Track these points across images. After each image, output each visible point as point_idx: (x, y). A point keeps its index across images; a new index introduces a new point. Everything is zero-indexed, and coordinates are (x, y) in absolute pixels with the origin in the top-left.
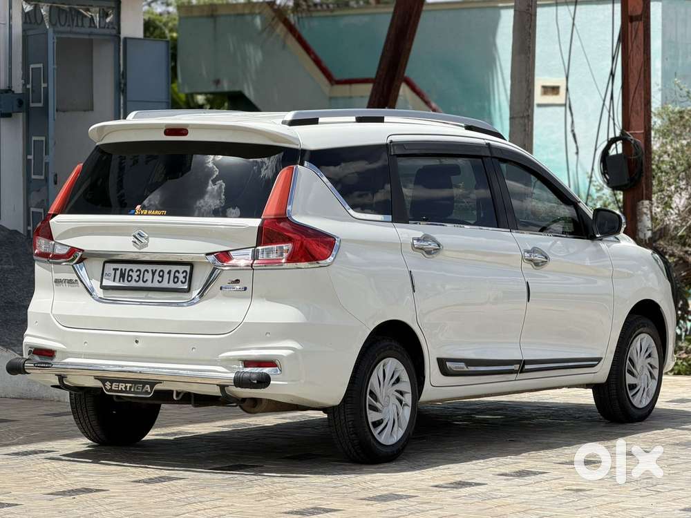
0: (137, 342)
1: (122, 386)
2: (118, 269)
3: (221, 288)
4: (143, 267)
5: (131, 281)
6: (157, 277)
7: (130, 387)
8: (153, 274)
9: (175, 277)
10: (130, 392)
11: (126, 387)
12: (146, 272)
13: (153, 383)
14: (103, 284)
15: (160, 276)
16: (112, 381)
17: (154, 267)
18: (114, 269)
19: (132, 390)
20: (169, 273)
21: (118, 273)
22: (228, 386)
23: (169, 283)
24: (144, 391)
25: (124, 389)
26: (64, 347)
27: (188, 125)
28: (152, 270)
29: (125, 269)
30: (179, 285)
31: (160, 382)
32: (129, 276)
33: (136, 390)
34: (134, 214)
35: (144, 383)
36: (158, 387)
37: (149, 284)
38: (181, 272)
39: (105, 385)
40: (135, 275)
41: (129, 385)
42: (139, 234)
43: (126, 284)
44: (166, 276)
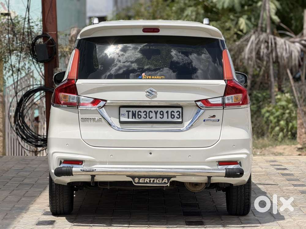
0: (151, 153)
1: (147, 180)
2: (130, 111)
3: (204, 121)
4: (148, 110)
5: (141, 118)
6: (159, 115)
7: (154, 181)
8: (156, 113)
9: (172, 115)
10: (153, 183)
11: (150, 181)
12: (150, 113)
13: (169, 178)
14: (121, 120)
15: (161, 115)
16: (139, 177)
17: (156, 109)
18: (127, 111)
19: (155, 182)
20: (167, 112)
21: (131, 114)
22: (212, 177)
23: (168, 118)
24: (163, 182)
25: (148, 182)
26: (94, 159)
27: (158, 26)
28: (155, 111)
29: (135, 111)
30: (175, 120)
31: (175, 177)
32: (138, 115)
33: (158, 182)
34: (141, 79)
35: (163, 177)
36: (172, 179)
37: (154, 119)
38: (175, 112)
39: (134, 180)
40: (143, 115)
41: (152, 179)
42: (150, 90)
43: (137, 120)
44: (165, 115)
